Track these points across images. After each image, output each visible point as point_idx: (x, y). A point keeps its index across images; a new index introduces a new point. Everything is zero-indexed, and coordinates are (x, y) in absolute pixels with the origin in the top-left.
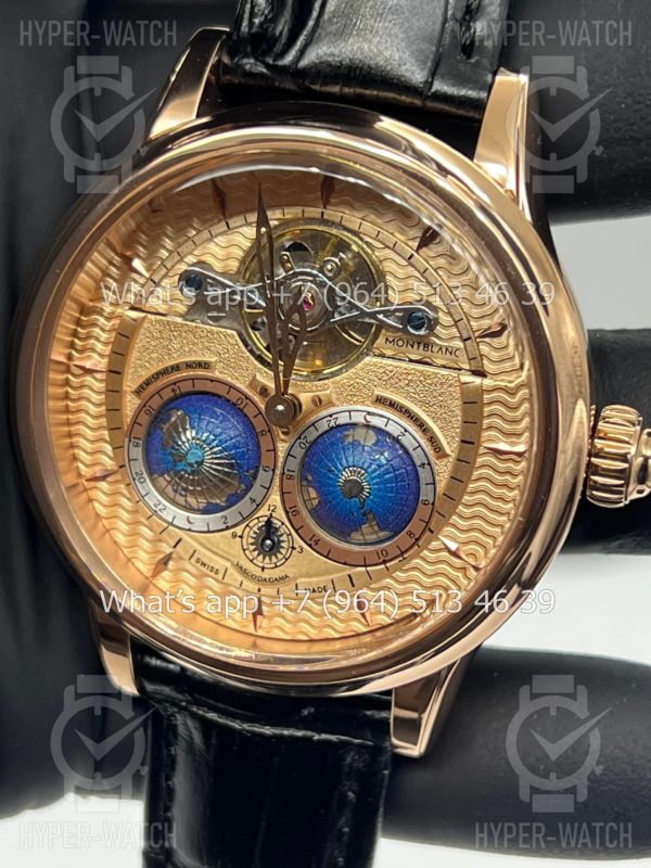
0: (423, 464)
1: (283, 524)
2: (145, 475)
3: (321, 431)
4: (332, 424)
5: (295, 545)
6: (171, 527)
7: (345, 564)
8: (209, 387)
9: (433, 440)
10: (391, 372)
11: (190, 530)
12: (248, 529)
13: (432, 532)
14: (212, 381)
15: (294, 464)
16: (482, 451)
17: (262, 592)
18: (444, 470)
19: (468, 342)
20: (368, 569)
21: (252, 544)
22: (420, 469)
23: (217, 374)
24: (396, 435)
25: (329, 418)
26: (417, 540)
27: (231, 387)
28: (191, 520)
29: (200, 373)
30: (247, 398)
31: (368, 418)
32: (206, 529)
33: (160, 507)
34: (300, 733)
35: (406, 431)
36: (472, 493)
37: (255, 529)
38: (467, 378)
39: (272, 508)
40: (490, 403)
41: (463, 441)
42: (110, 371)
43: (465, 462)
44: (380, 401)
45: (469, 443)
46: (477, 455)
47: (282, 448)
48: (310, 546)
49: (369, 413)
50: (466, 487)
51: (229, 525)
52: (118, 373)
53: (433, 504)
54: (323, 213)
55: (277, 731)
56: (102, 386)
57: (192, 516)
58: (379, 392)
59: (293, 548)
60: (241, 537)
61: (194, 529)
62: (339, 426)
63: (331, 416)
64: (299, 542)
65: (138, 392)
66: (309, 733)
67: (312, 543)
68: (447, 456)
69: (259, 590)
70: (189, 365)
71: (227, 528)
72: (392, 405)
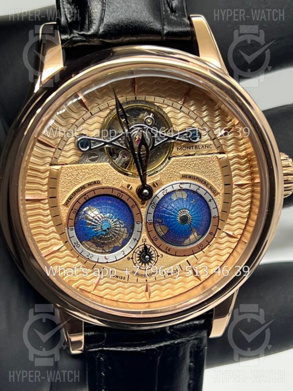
0: (210, 200)
1: (151, 246)
2: (79, 243)
3: (160, 198)
4: (165, 193)
5: (159, 255)
6: (97, 264)
7: (184, 256)
8: (103, 192)
9: (211, 188)
10: (185, 162)
11: (107, 262)
12: (135, 253)
13: (220, 229)
14: (103, 189)
15: (151, 217)
16: (234, 187)
17: (148, 281)
18: (219, 200)
19: (215, 140)
20: (195, 255)
21: (138, 260)
22: (209, 203)
23: (104, 185)
24: (195, 190)
25: (163, 191)
26: (214, 235)
27: (113, 189)
28: (107, 257)
29: (95, 186)
30: (122, 192)
31: (181, 186)
32: (115, 260)
33: (91, 256)
34: (168, 343)
35: (199, 187)
36: (233, 207)
37: (138, 253)
38: (220, 156)
39: (144, 240)
40: (233, 165)
41: (225, 185)
42: (50, 198)
43: (228, 194)
44: (184, 176)
45: (228, 185)
46: (232, 189)
47: (143, 211)
48: (166, 253)
49: (181, 184)
50: (231, 205)
51: (126, 254)
52: (55, 197)
53: (218, 217)
54: (136, 97)
55: (157, 345)
56: (47, 206)
57: (107, 255)
58: (182, 173)
59: (158, 256)
60: (132, 258)
61: (109, 262)
62: (168, 193)
63: (164, 189)
64: (160, 252)
65: (66, 204)
66: (172, 342)
67: (167, 251)
68: (219, 193)
69: (146, 281)
70: (90, 184)
71: (125, 256)
72: (190, 177)
